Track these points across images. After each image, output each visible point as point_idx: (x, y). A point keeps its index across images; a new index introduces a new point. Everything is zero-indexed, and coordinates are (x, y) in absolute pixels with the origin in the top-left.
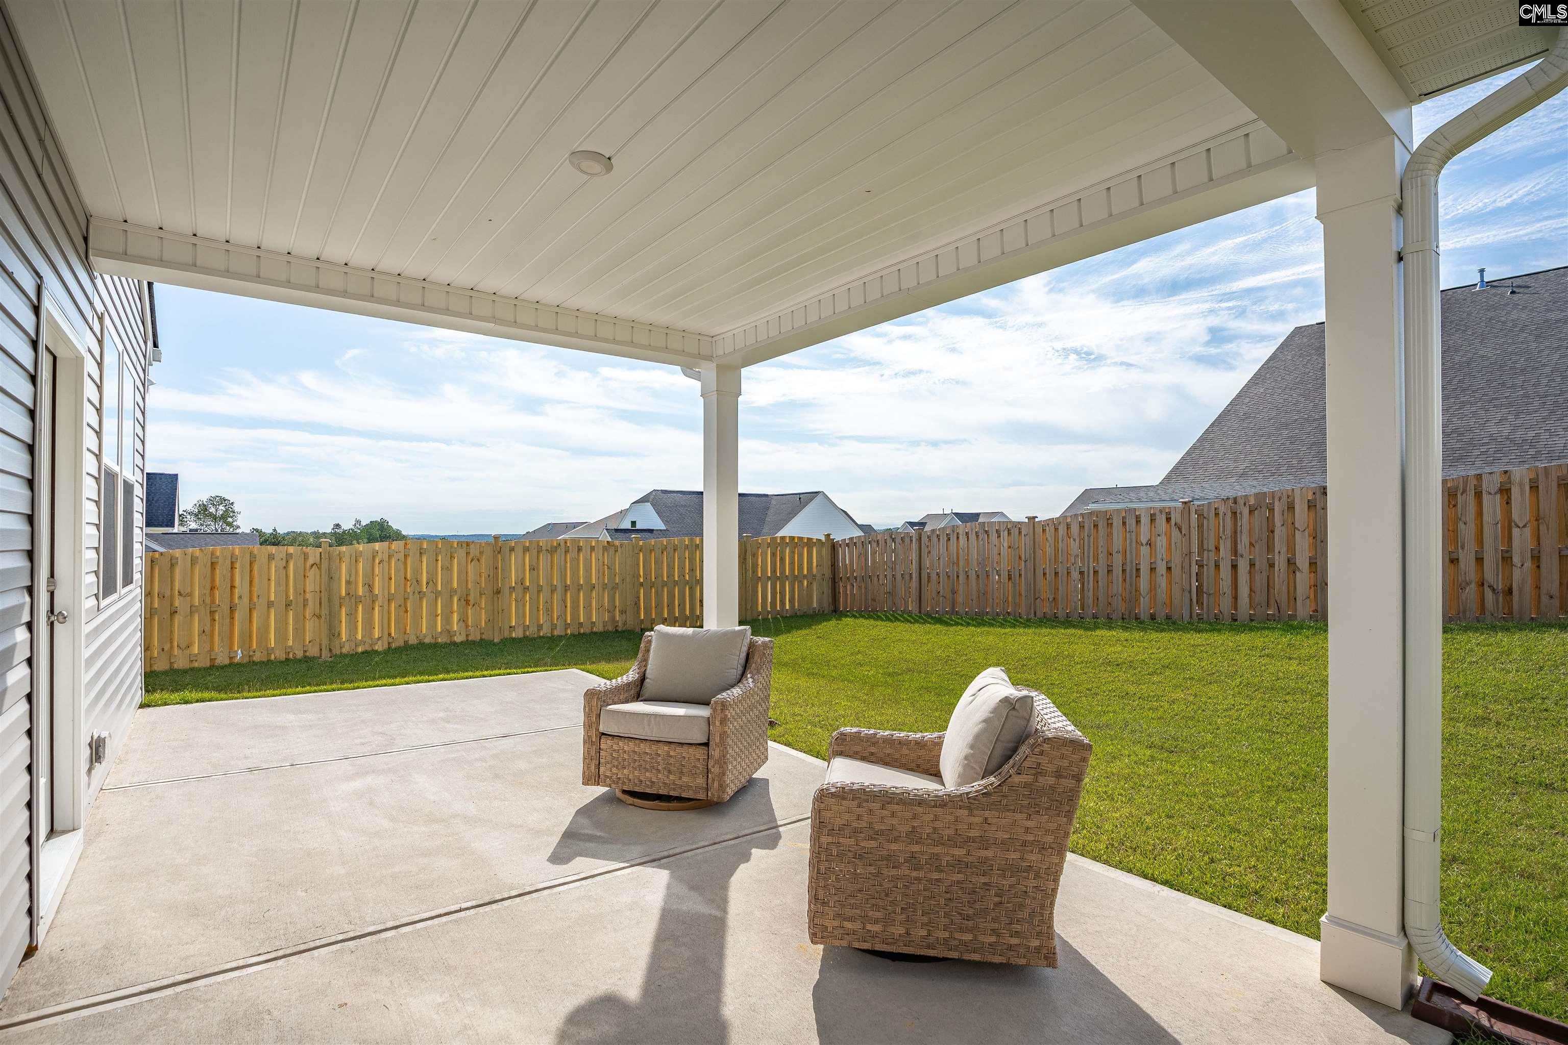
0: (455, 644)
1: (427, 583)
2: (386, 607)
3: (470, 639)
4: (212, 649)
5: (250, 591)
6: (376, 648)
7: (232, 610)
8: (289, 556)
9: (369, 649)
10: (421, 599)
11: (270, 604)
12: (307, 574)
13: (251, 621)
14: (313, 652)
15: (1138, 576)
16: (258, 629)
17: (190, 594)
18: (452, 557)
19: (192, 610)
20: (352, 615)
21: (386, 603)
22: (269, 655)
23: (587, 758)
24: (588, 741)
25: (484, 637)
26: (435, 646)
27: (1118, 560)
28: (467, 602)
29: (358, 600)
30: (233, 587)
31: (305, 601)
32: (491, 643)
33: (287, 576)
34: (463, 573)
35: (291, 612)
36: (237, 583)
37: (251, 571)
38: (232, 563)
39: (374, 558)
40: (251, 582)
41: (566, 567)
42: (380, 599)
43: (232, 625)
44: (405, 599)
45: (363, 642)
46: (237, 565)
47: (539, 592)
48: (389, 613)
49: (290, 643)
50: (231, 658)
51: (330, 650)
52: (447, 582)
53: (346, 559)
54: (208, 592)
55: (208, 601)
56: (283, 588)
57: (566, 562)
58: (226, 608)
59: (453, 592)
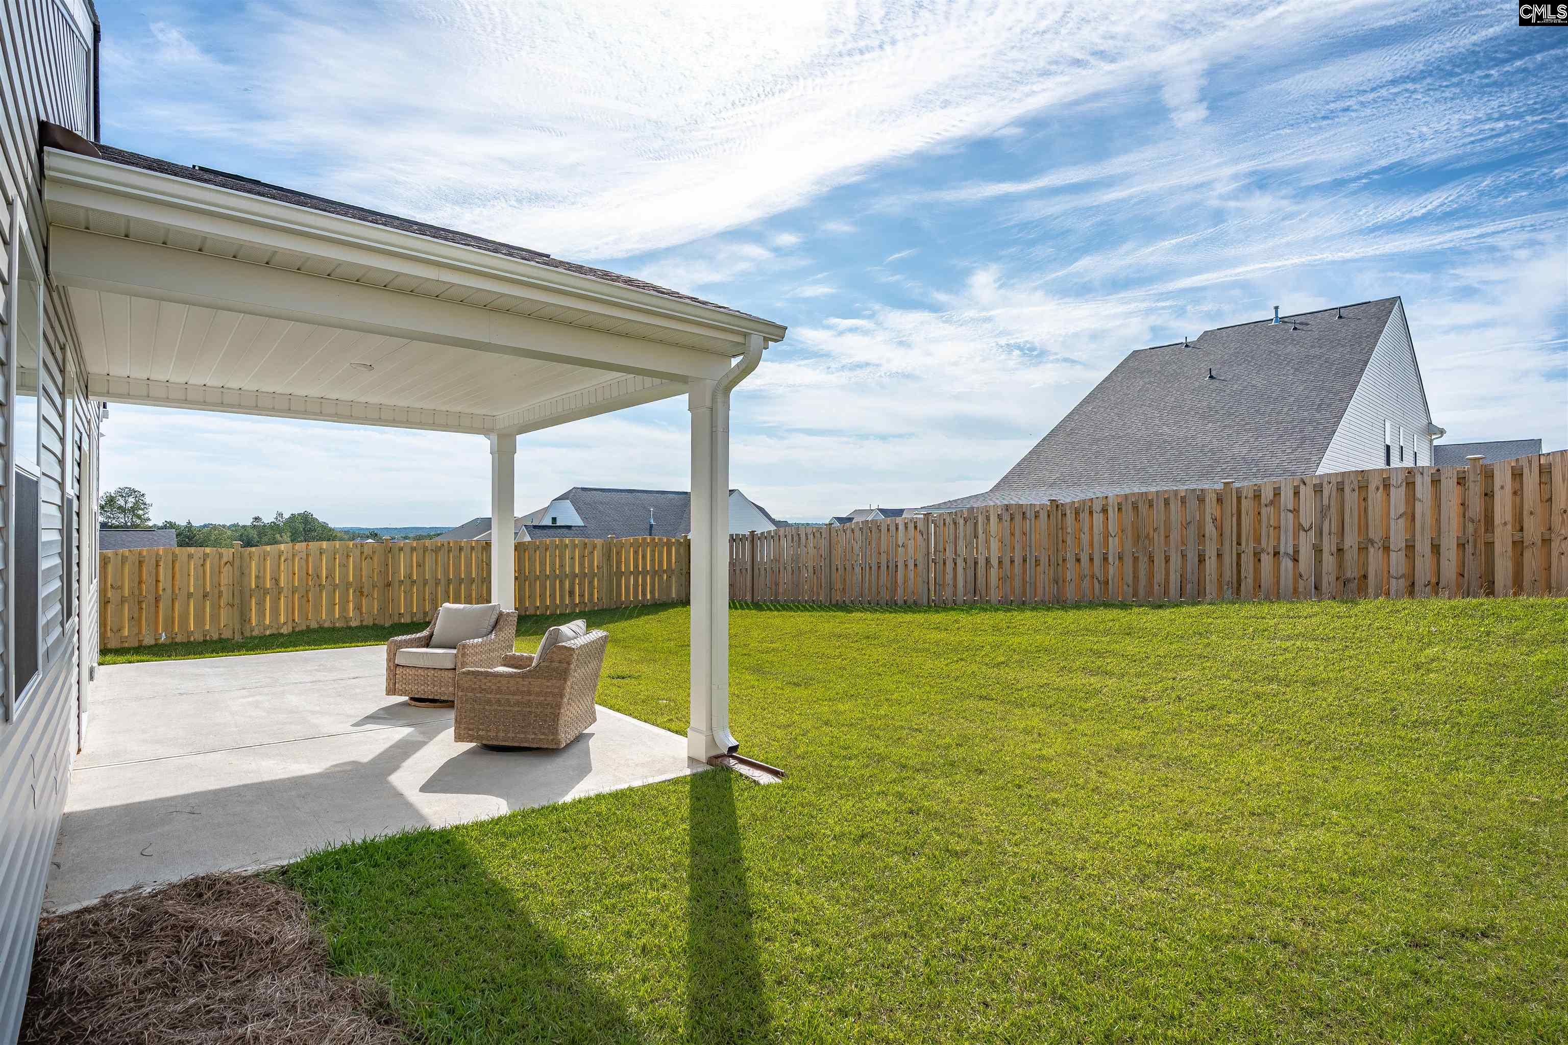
0: (350, 628)
1: (327, 578)
2: (290, 597)
3: (364, 623)
4: (140, 632)
5: (173, 584)
6: (282, 631)
7: (157, 600)
8: (206, 556)
9: (276, 632)
10: (321, 591)
11: (190, 595)
12: (222, 570)
13: (173, 609)
14: (227, 634)
15: (896, 571)
16: (180, 616)
17: (121, 588)
18: (348, 556)
19: (123, 600)
20: (261, 604)
21: (290, 593)
22: (189, 637)
23: (389, 679)
24: (389, 669)
25: (376, 622)
26: (333, 629)
27: (884, 557)
28: (362, 593)
29: (266, 592)
30: (157, 581)
31: (220, 592)
32: (383, 628)
33: (204, 572)
34: (358, 569)
35: (208, 602)
36: (161, 578)
37: (173, 568)
38: (157, 562)
39: (280, 557)
40: (173, 577)
41: (449, 564)
42: (285, 590)
43: (157, 612)
44: (307, 592)
45: (270, 627)
46: (161, 563)
47: (425, 585)
48: (293, 603)
49: (207, 627)
50: (156, 640)
51: (242, 633)
52: (344, 576)
53: (256, 558)
54: (136, 585)
55: (137, 592)
56: (201, 582)
57: (449, 560)
58: (151, 599)
59: (348, 585)
